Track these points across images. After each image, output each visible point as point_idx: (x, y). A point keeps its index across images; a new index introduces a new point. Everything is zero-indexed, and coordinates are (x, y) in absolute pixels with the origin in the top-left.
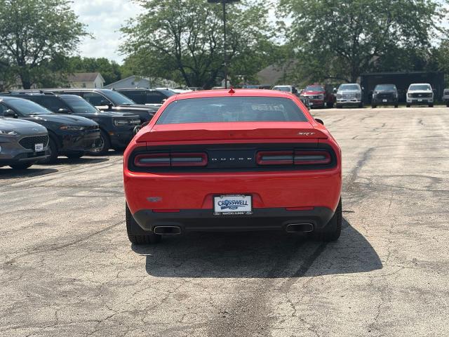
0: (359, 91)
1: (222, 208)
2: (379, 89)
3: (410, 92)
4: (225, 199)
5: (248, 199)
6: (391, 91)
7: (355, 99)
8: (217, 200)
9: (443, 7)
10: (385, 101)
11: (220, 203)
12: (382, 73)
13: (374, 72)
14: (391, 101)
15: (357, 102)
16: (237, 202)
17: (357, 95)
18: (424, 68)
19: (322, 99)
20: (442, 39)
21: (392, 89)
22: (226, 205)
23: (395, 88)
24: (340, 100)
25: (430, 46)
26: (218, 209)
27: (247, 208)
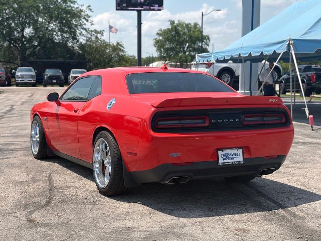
0: (33, 73)
1: (224, 160)
2: (49, 73)
3: (72, 75)
4: (225, 152)
5: (240, 151)
6: (58, 74)
7: (31, 79)
8: (220, 153)
9: (86, 13)
10: (54, 81)
11: (222, 156)
12: (43, 60)
13: (37, 59)
14: (58, 82)
15: (32, 81)
16: (233, 154)
17: (32, 77)
18: (75, 58)
19: (5, 79)
20: (87, 37)
21: (59, 73)
22: (226, 157)
23: (61, 71)
24: (19, 80)
25: (78, 41)
26: (221, 160)
27: (240, 159)
